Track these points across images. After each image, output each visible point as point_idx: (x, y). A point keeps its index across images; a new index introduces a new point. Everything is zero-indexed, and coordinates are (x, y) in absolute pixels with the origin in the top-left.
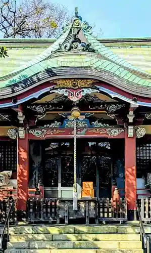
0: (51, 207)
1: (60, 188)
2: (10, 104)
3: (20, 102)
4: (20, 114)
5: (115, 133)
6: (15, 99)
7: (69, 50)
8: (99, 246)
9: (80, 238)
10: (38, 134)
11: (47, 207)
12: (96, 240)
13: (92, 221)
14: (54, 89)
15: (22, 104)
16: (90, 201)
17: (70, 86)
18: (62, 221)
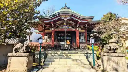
0: (59, 46)
1: (61, 42)
2: (50, 21)
3: (52, 20)
4: (53, 25)
5: (74, 29)
6: (51, 19)
7: (64, 9)
8: (72, 58)
9: (66, 55)
10: (57, 30)
11: (58, 46)
12: (70, 56)
13: (69, 50)
14: (61, 17)
15: (53, 21)
16: (69, 45)
17: (65, 17)
18: (62, 50)
